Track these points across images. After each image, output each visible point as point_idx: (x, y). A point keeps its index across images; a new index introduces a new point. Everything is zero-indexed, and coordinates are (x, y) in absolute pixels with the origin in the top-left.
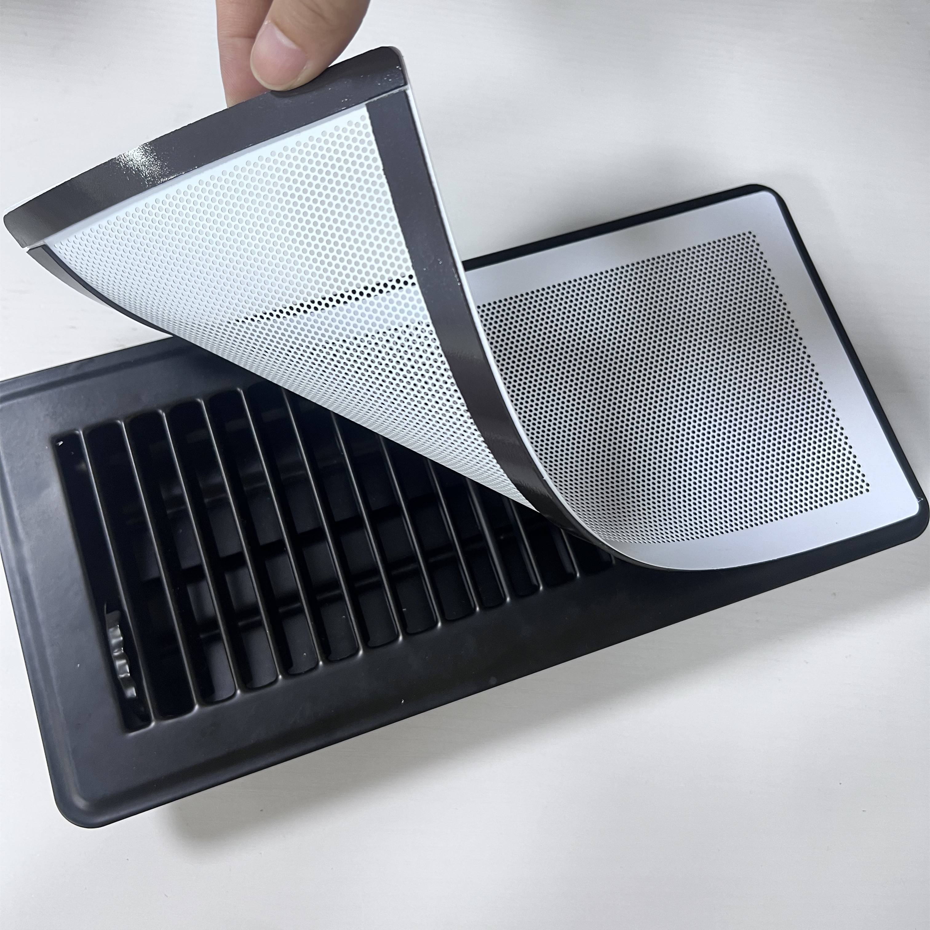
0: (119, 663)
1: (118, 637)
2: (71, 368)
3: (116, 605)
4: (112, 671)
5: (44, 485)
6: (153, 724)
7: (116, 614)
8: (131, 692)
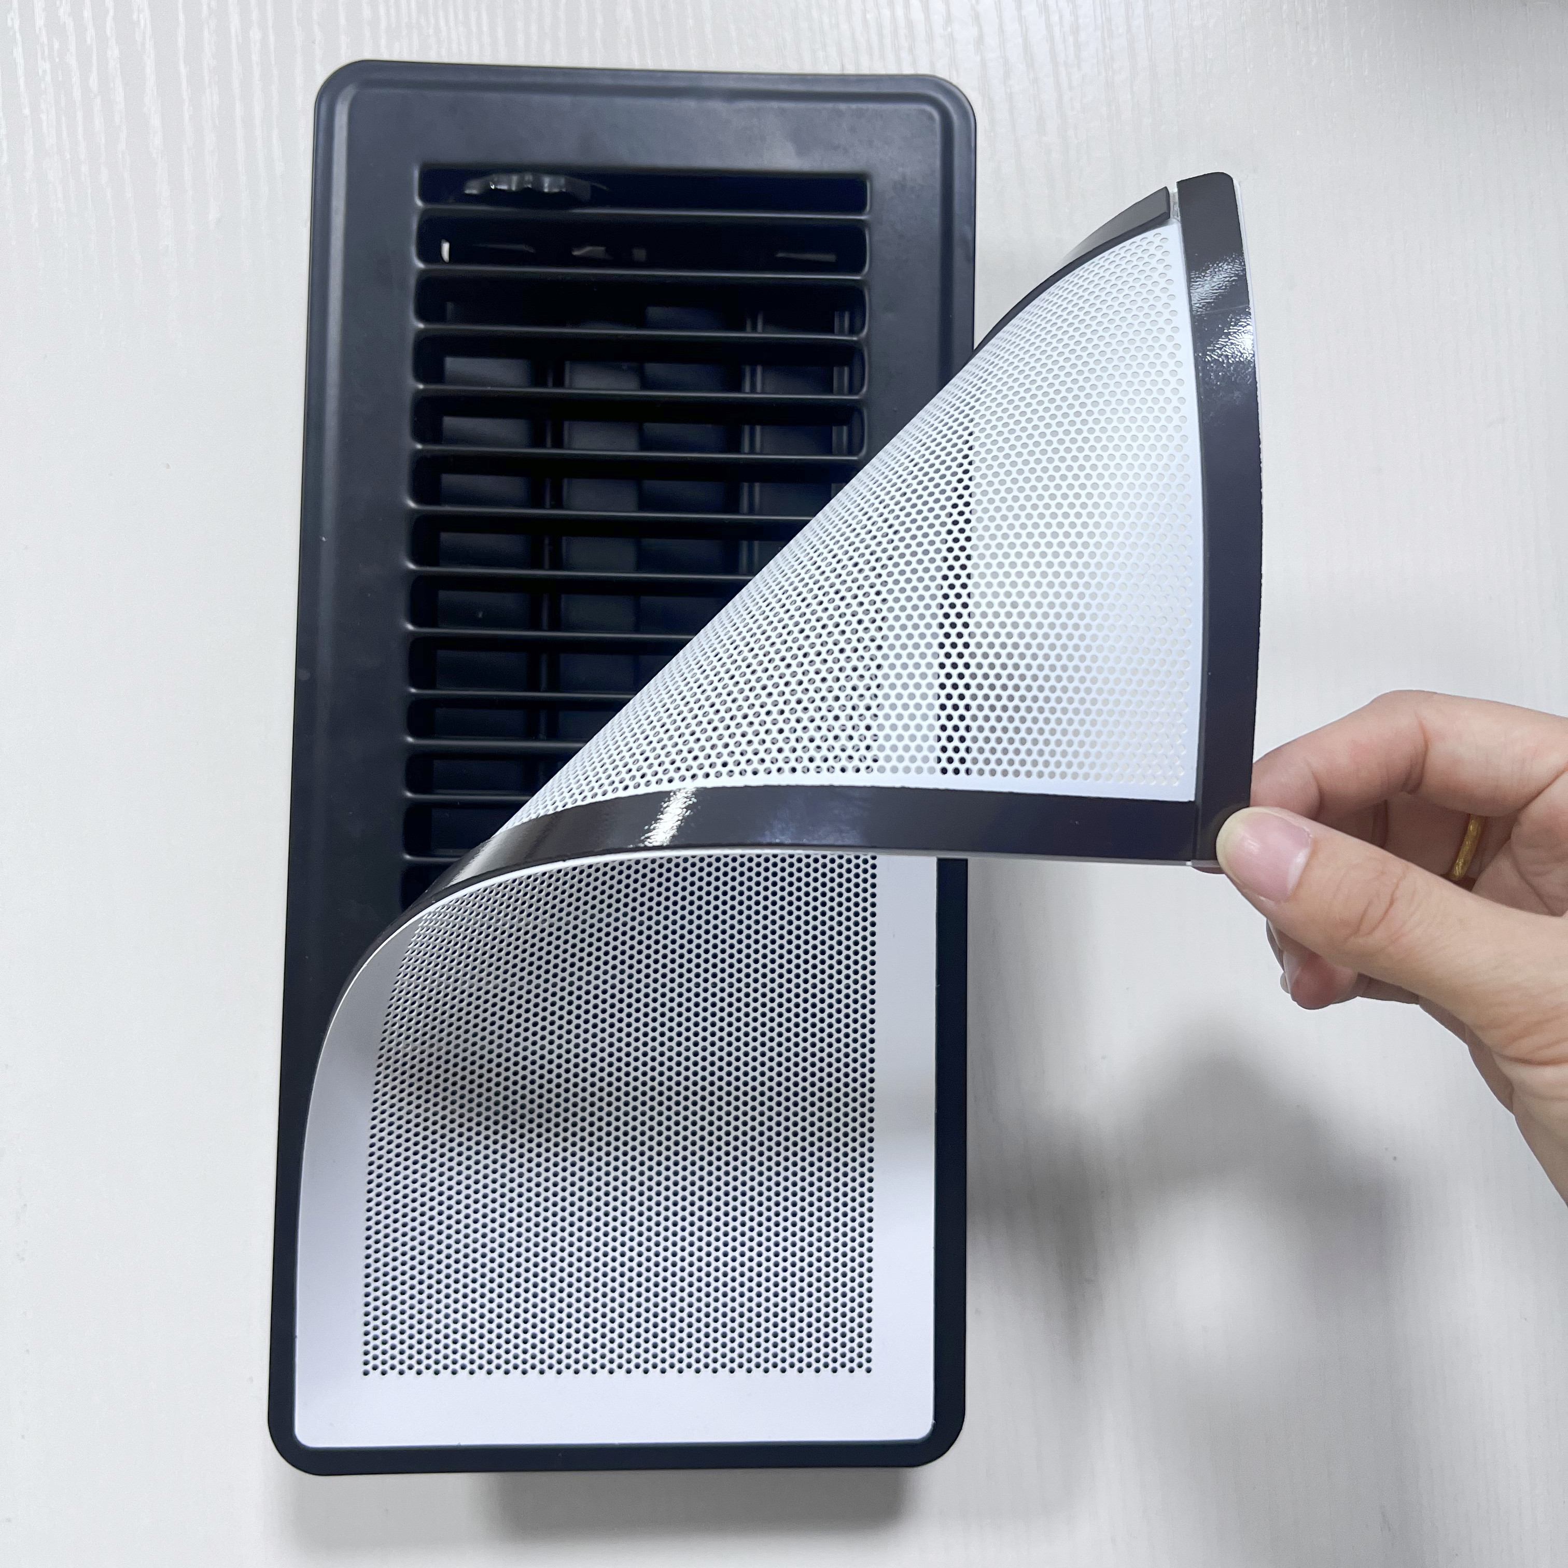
0: (515, 178)
1: (550, 186)
2: (967, 229)
3: (598, 199)
4: (509, 169)
5: (802, 149)
6: (419, 203)
7: (586, 195)
8: (473, 189)
